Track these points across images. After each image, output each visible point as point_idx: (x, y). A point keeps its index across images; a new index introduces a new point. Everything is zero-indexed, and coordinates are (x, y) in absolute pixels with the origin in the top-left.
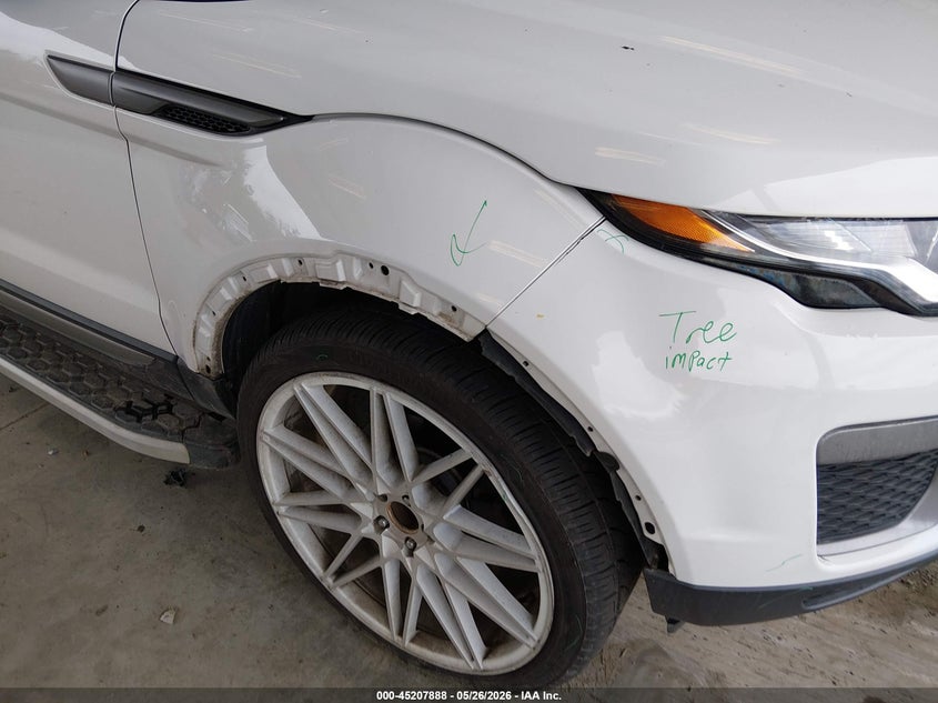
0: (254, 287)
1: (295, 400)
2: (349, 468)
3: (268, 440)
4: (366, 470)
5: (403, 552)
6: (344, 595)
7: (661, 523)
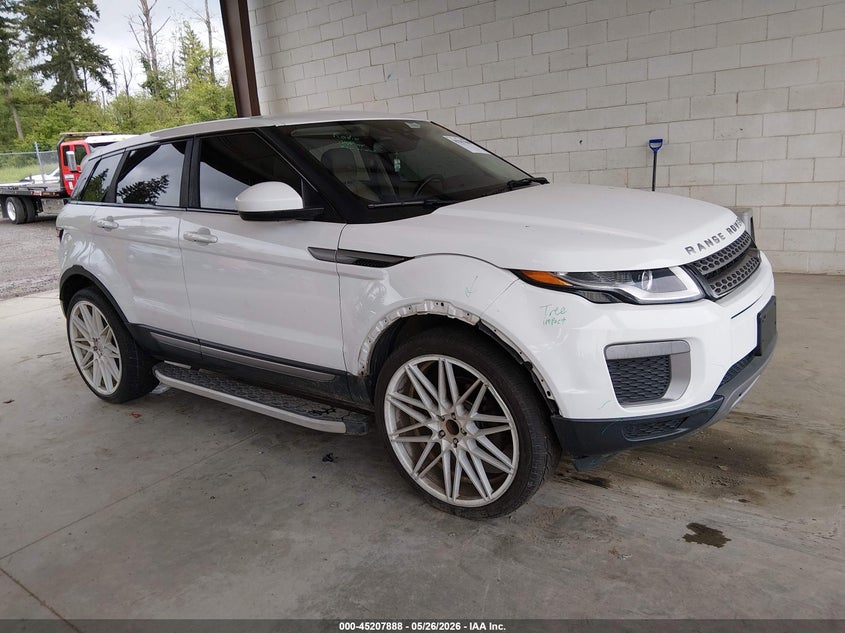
0: (390, 323)
1: (406, 373)
2: (427, 404)
3: (390, 398)
4: (435, 403)
5: (452, 445)
6: (423, 483)
7: (553, 391)
